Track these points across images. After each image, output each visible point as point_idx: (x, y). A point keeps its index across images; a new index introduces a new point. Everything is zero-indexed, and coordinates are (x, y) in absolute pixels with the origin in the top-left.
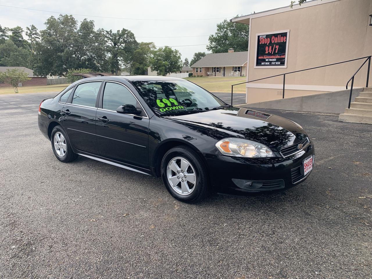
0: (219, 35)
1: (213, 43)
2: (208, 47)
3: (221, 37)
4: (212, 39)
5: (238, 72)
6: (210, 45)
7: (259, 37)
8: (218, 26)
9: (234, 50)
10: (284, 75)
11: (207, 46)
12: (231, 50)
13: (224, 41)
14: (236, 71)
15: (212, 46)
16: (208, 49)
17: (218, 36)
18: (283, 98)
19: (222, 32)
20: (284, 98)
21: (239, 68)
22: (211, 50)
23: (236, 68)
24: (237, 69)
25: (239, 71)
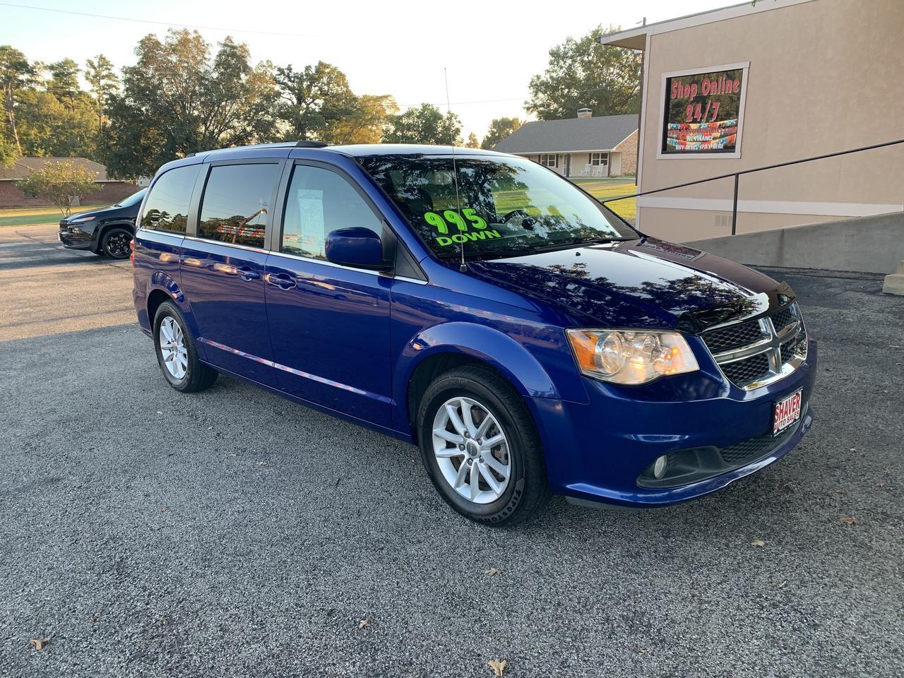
0: (554, 75)
1: (541, 95)
2: (527, 106)
3: (559, 81)
4: (538, 86)
5: (601, 165)
6: (533, 101)
7: (669, 80)
8: (552, 54)
9: (591, 113)
10: (737, 175)
11: (526, 103)
12: (586, 111)
13: (567, 90)
14: (596, 163)
15: (539, 102)
16: (528, 109)
17: (551, 77)
18: (734, 233)
19: (561, 68)
20: (736, 234)
21: (604, 155)
22: (536, 113)
23: (597, 155)
24: (600, 159)
25: (605, 164)
